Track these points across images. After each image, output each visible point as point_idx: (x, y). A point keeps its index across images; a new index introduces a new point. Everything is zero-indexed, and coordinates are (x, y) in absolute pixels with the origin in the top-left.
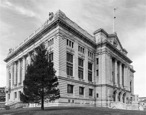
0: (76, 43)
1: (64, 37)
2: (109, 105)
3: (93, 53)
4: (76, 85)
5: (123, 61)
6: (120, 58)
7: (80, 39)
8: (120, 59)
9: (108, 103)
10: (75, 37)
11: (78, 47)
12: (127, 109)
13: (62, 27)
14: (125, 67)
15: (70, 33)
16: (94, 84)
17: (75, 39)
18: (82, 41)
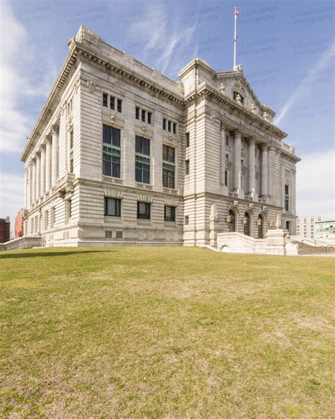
0: (129, 100)
1: (94, 88)
2: (212, 241)
3: (177, 122)
4: (128, 197)
5: (260, 135)
6: (249, 127)
7: (140, 89)
8: (250, 129)
9: (210, 238)
10: (127, 87)
11: (135, 110)
12: (254, 249)
13: (90, 65)
14: (265, 149)
15: (110, 77)
16: (178, 194)
17: (126, 90)
18: (145, 95)
